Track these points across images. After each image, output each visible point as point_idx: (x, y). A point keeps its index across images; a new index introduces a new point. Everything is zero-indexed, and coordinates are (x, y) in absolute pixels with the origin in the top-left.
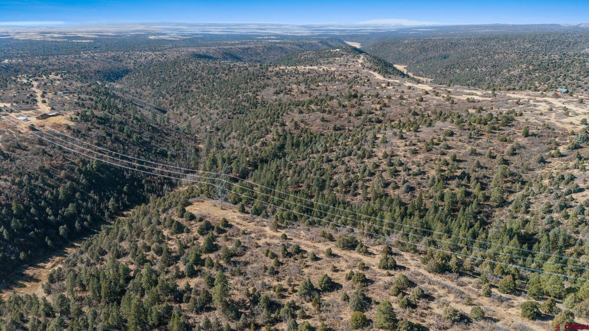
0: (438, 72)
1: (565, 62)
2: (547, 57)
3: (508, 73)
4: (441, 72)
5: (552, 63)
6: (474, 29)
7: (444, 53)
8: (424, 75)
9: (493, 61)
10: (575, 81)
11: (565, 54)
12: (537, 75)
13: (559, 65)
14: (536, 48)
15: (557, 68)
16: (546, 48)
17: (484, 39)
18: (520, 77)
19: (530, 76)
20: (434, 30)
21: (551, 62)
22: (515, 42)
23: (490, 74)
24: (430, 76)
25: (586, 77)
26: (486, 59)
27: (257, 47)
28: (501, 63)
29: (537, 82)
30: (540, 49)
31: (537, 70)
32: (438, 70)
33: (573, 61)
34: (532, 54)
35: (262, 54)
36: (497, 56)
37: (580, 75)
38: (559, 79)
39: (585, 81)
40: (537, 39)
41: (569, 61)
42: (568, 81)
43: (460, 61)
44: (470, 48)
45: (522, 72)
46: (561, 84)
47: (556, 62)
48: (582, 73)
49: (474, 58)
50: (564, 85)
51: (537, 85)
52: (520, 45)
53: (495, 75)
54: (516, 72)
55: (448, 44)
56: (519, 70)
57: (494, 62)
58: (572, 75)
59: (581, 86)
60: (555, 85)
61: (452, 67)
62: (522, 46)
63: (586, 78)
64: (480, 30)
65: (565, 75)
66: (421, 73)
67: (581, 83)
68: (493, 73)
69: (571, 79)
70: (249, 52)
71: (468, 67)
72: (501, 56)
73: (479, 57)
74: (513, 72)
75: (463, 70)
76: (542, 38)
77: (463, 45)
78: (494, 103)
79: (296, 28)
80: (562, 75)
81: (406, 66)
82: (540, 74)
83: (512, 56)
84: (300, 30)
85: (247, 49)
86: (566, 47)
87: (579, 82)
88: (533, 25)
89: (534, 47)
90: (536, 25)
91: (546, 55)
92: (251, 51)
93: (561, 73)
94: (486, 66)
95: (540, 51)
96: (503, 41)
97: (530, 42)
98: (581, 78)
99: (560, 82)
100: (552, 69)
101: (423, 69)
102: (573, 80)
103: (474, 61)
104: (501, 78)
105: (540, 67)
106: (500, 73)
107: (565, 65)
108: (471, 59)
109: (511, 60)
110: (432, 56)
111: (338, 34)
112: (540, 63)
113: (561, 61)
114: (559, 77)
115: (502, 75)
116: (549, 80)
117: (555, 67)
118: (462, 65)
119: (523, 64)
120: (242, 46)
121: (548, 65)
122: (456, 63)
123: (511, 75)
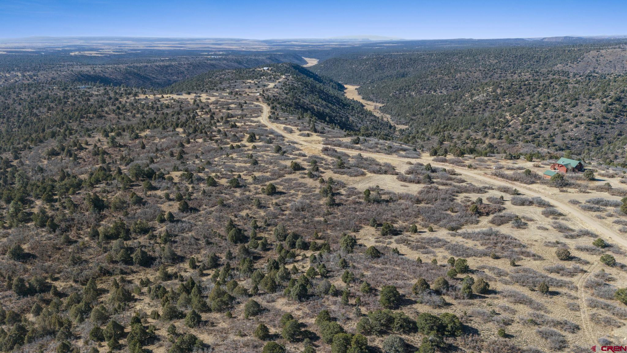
0: (391, 95)
1: (541, 84)
2: (516, 76)
3: (471, 98)
4: (393, 95)
5: (525, 85)
6: (440, 43)
7: (402, 71)
8: (374, 99)
9: (454, 81)
10: (560, 113)
11: (537, 72)
12: (507, 101)
13: (534, 88)
14: (503, 64)
15: (531, 91)
16: (514, 65)
17: (446, 55)
18: (486, 104)
19: (498, 102)
20: (400, 45)
21: (523, 83)
22: (480, 58)
23: (449, 99)
24: (381, 100)
25: (574, 106)
26: (446, 78)
27: (181, 64)
28: (464, 83)
29: (508, 114)
30: (507, 65)
31: (507, 94)
32: (390, 92)
33: (552, 83)
34: (499, 72)
35: (186, 72)
36: (459, 75)
37: (566, 104)
38: (537, 109)
39: (574, 113)
40: (503, 54)
41: (547, 82)
42: (550, 113)
43: (416, 82)
44: (431, 64)
45: (488, 97)
46: (541, 117)
47: (529, 84)
48: (569, 101)
49: (432, 77)
50: (545, 118)
51: (509, 117)
52: (485, 61)
53: (455, 100)
54: (480, 97)
55: (407, 60)
56: (485, 95)
57: (456, 82)
58: (556, 104)
59: (568, 120)
60: (533, 118)
61: (407, 88)
62: (487, 63)
63: (574, 109)
64: (446, 44)
65: (546, 104)
66: (371, 96)
67: (570, 116)
68: (452, 98)
69: (554, 109)
70: (169, 71)
71: (425, 88)
72: (463, 74)
73: (439, 76)
74: (477, 97)
75: (419, 92)
76: (508, 53)
77: (423, 60)
78: (422, 205)
79: (256, 43)
80: (541, 103)
81: (358, 87)
82: (511, 100)
83: (476, 75)
84: (260, 45)
85: (167, 67)
86: (535, 63)
87: (566, 114)
88: (498, 39)
89: (500, 64)
90: (501, 40)
91: (515, 73)
92: (171, 70)
93: (540, 101)
94: (446, 87)
95: (507, 67)
96: (466, 56)
97: (496, 57)
98: (568, 108)
99: (539, 114)
100: (526, 93)
101: (374, 92)
102: (557, 110)
103: (433, 81)
104: (462, 106)
105: (510, 90)
106: (461, 98)
107: (541, 87)
108: (429, 79)
109: (475, 79)
110: (389, 74)
111: (297, 49)
112: (510, 85)
113: (536, 83)
114: (537, 106)
115: (464, 101)
116: (524, 110)
117: (529, 90)
118: (419, 86)
119: (489, 86)
120: (161, 64)
121: (520, 88)
122: (411, 84)
123: (475, 101)
